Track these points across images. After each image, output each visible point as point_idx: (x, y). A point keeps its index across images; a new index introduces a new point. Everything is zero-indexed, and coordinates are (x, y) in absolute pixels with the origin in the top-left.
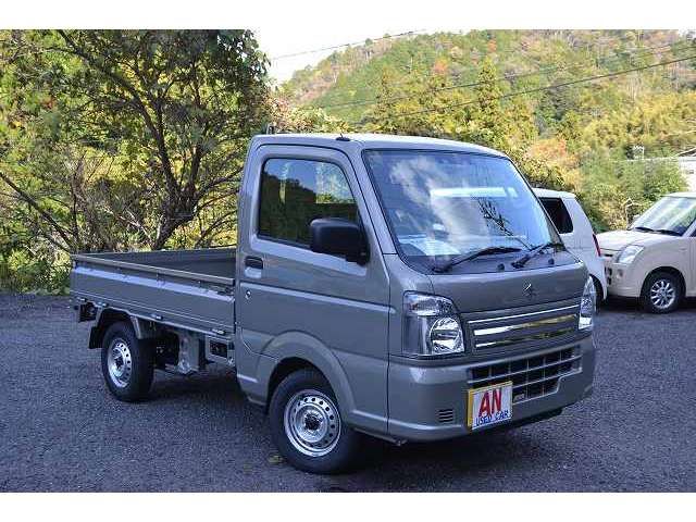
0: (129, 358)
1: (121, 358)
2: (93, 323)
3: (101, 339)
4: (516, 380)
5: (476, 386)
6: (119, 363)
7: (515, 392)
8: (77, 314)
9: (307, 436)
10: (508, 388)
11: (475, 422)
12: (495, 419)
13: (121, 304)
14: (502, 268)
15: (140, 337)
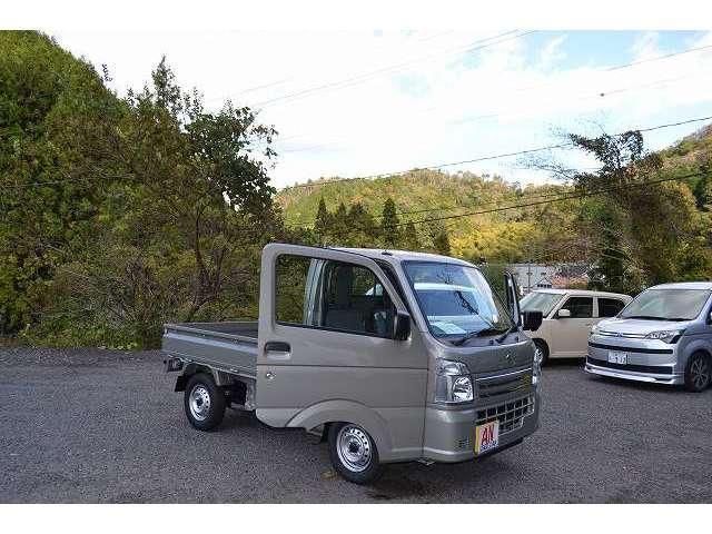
0: (208, 399)
1: (201, 400)
2: (180, 373)
3: (185, 384)
4: (501, 419)
5: (480, 423)
6: (199, 402)
7: (501, 427)
8: (166, 367)
9: (351, 457)
10: (497, 425)
11: (479, 449)
12: (490, 446)
13: (202, 360)
14: (492, 343)
15: (218, 384)
